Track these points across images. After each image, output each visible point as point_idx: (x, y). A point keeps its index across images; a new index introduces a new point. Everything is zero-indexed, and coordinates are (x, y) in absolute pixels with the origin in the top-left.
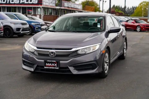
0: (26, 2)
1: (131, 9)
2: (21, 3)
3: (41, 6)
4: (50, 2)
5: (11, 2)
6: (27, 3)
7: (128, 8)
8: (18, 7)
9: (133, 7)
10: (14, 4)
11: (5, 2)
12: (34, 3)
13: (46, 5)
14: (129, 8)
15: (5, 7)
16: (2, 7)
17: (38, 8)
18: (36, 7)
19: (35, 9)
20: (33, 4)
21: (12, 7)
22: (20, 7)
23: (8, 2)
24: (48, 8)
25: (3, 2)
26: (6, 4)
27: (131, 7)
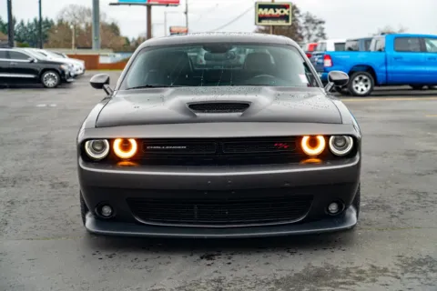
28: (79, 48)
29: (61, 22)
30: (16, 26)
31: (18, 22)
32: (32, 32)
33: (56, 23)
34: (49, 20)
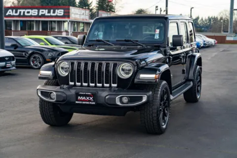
0: (47, 14)
1: (206, 20)
2: (40, 14)
3: (68, 20)
4: (82, 14)
5: (26, 14)
6: (49, 14)
7: (202, 19)
8: (36, 21)
9: (209, 18)
10: (31, 16)
11: (18, 14)
12: (58, 15)
13: (75, 18)
14: (204, 19)
15: (17, 21)
16: (14, 21)
17: (64, 22)
18: (61, 21)
19: (60, 23)
20: (57, 17)
21: (28, 21)
22: (39, 21)
23: (22, 14)
24: (78, 23)
25: (14, 14)
26: (19, 16)
27: (207, 18)
28: (224, 32)
29: (221, 19)
30: (199, 20)
31: (200, 19)
32: (206, 24)
33: (219, 18)
34: (216, 17)
